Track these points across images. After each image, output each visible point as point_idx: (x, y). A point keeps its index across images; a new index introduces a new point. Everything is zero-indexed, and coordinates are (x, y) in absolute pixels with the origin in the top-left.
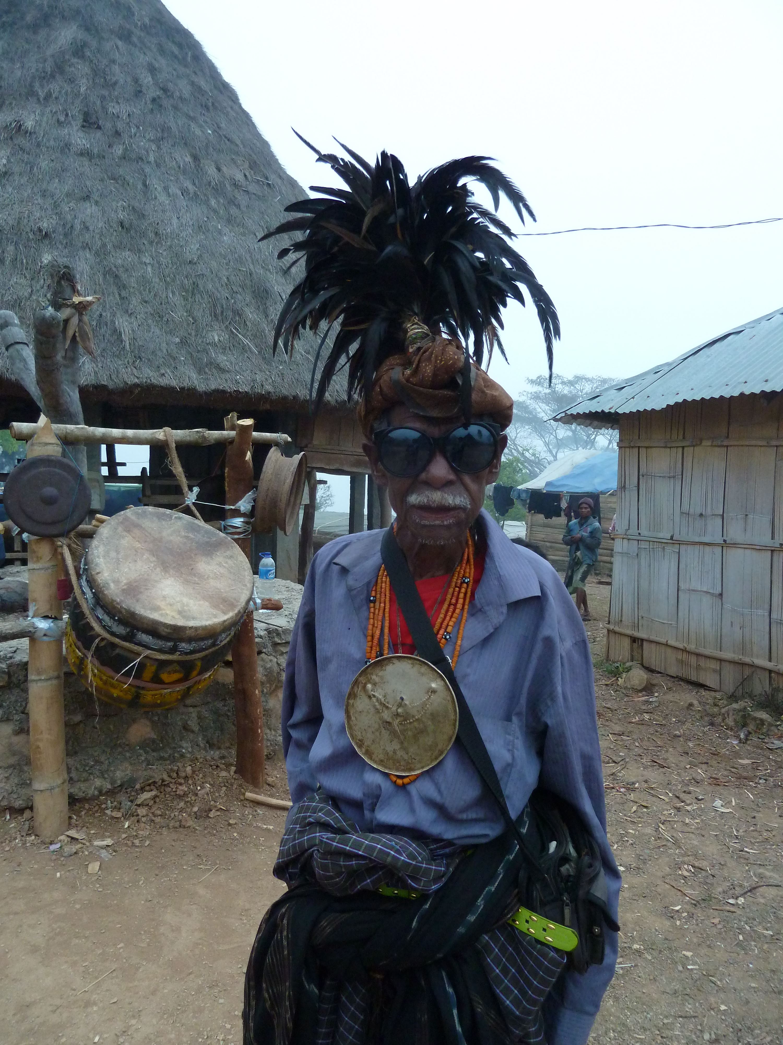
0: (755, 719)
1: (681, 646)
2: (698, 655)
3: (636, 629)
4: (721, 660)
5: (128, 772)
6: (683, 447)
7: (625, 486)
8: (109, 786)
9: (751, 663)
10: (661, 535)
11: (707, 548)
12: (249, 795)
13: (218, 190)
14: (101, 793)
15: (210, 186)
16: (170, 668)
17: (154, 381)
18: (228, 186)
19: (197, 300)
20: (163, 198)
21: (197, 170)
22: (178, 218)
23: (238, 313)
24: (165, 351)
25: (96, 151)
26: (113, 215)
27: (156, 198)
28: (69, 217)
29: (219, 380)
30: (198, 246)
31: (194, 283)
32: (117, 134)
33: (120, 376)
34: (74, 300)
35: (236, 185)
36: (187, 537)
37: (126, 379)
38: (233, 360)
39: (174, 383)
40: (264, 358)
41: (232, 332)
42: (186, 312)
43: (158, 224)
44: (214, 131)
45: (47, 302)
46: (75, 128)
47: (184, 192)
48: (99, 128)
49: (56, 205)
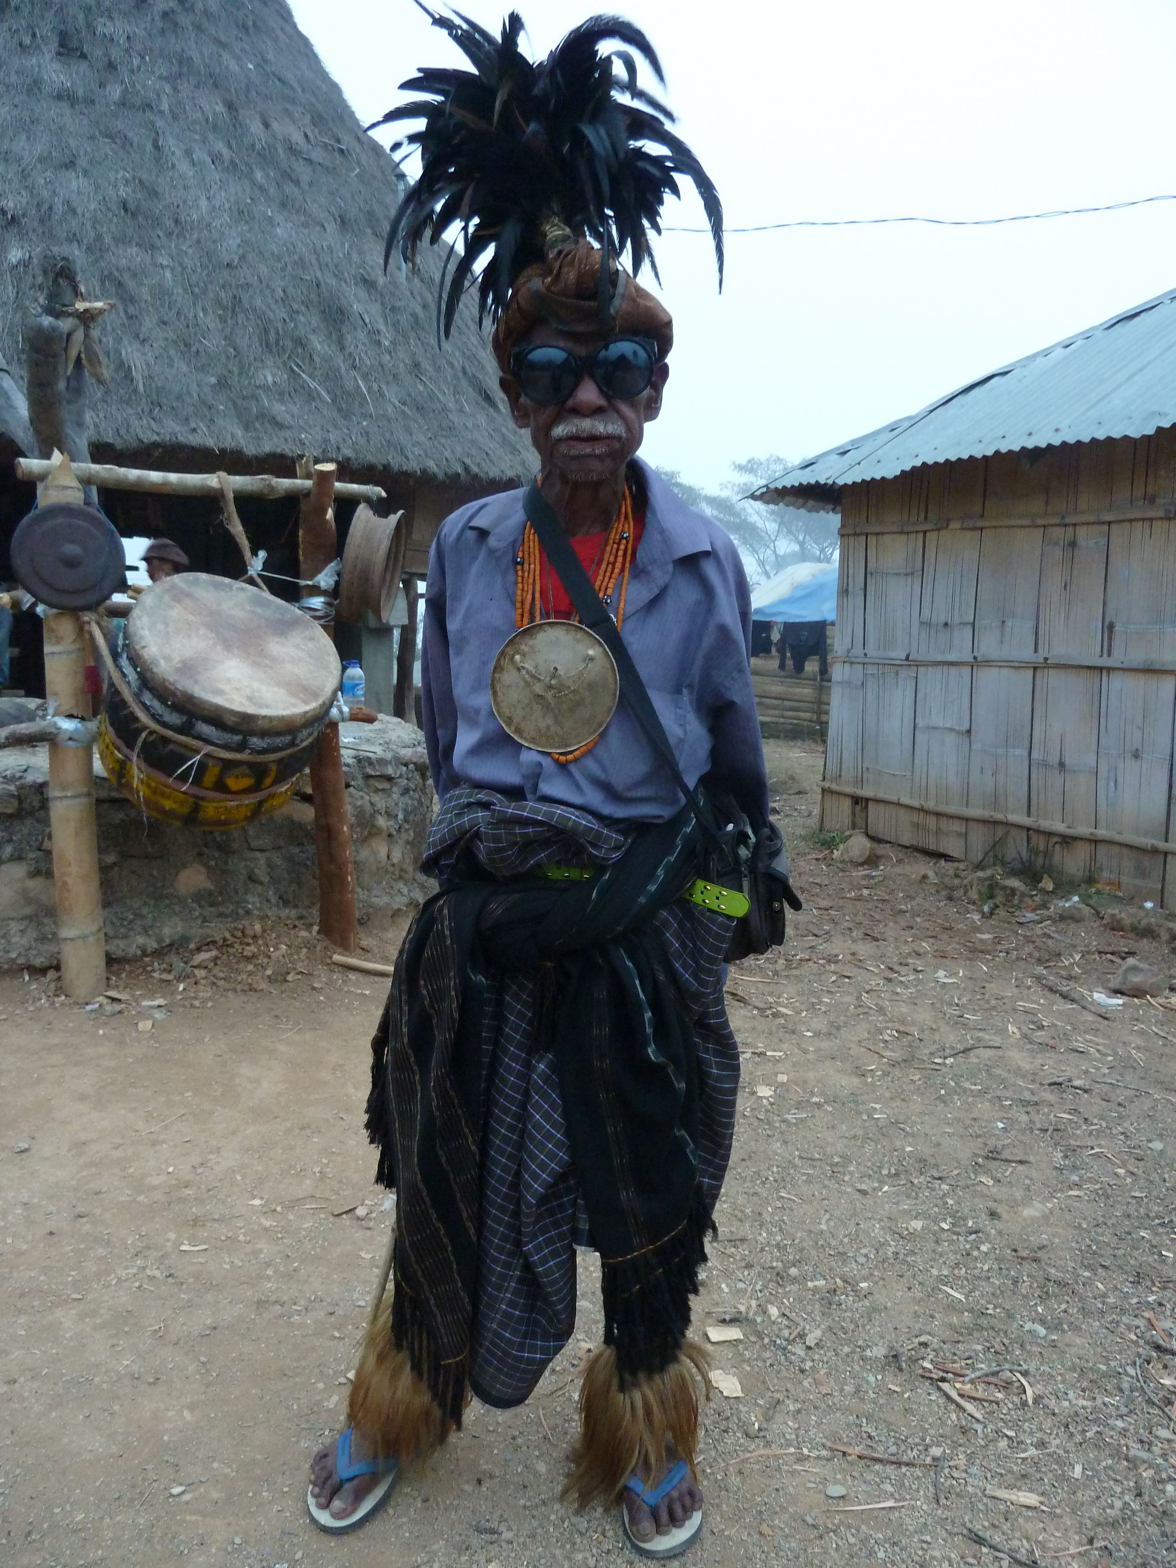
0: (1004, 888)
1: (916, 803)
2: (938, 814)
3: (860, 785)
4: (968, 820)
5: (179, 929)
6: (925, 532)
7: (847, 590)
8: (155, 945)
9: (1004, 820)
10: (893, 655)
11: (953, 670)
12: (337, 957)
13: (266, 157)
14: (144, 954)
15: (253, 150)
16: (238, 771)
17: (181, 439)
18: (280, 151)
19: (240, 322)
20: (184, 167)
21: (234, 126)
22: (208, 198)
23: (300, 343)
24: (195, 395)
25: (80, 92)
26: (111, 191)
27: (173, 166)
28: (45, 194)
29: (275, 440)
30: (239, 241)
31: (235, 297)
32: (111, 66)
33: (132, 430)
34: (77, 306)
35: (292, 150)
36: (253, 612)
37: (141, 436)
38: (295, 410)
39: (210, 443)
40: (340, 410)
41: (293, 371)
42: (225, 339)
43: (178, 206)
44: (257, 66)
45: (39, 310)
46: (48, 57)
47: (216, 158)
48: (83, 56)
49: (24, 175)
